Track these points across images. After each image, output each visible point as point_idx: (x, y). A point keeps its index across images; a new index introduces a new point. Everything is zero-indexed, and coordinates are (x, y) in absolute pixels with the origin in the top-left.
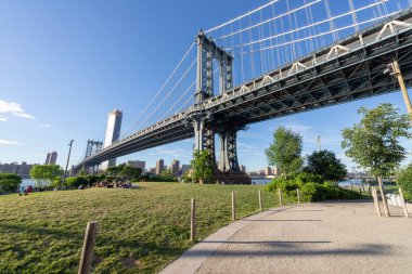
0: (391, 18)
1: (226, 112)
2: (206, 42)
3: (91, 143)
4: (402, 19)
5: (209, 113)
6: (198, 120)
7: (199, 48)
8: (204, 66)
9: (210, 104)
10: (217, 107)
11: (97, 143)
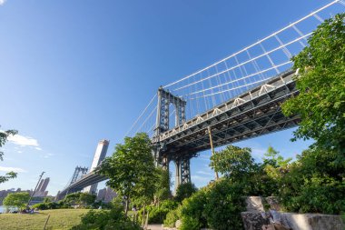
0: (264, 83)
1: (176, 143)
2: (164, 93)
3: (78, 169)
4: (270, 83)
5: (162, 145)
6: (155, 150)
7: (159, 97)
8: (161, 109)
9: (164, 136)
10: (168, 140)
11: (83, 170)
